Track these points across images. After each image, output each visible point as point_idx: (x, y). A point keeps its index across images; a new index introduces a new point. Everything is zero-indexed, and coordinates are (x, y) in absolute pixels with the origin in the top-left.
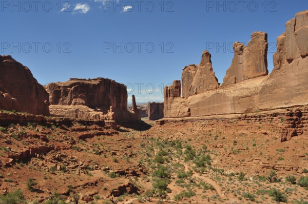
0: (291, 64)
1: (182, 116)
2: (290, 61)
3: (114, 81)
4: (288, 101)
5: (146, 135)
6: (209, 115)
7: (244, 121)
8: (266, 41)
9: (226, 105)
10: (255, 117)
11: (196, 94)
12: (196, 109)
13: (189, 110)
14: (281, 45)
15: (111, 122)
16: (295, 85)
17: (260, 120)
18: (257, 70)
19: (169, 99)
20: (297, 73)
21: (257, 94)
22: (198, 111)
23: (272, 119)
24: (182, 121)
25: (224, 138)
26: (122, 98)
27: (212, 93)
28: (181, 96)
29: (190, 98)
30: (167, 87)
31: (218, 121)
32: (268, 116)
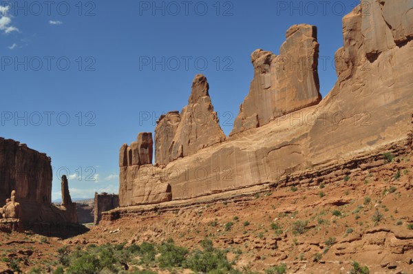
0: (376, 62)
1: (156, 200)
2: (372, 57)
3: (24, 146)
4: (375, 138)
5: (82, 241)
6: (208, 194)
7: (285, 189)
8: (315, 40)
9: (241, 170)
10: (308, 176)
11: (182, 156)
12: (182, 184)
13: (169, 189)
14: (351, 30)
15: (11, 223)
16: (388, 102)
17: (320, 181)
18: (300, 95)
19: (130, 168)
20: (391, 78)
21: (305, 135)
22: (185, 189)
23: (348, 174)
24: (156, 209)
25: (247, 224)
26: (41, 179)
27: (212, 151)
28: (154, 163)
29: (170, 165)
30: (127, 146)
31: (226, 204)
32: (338, 168)
